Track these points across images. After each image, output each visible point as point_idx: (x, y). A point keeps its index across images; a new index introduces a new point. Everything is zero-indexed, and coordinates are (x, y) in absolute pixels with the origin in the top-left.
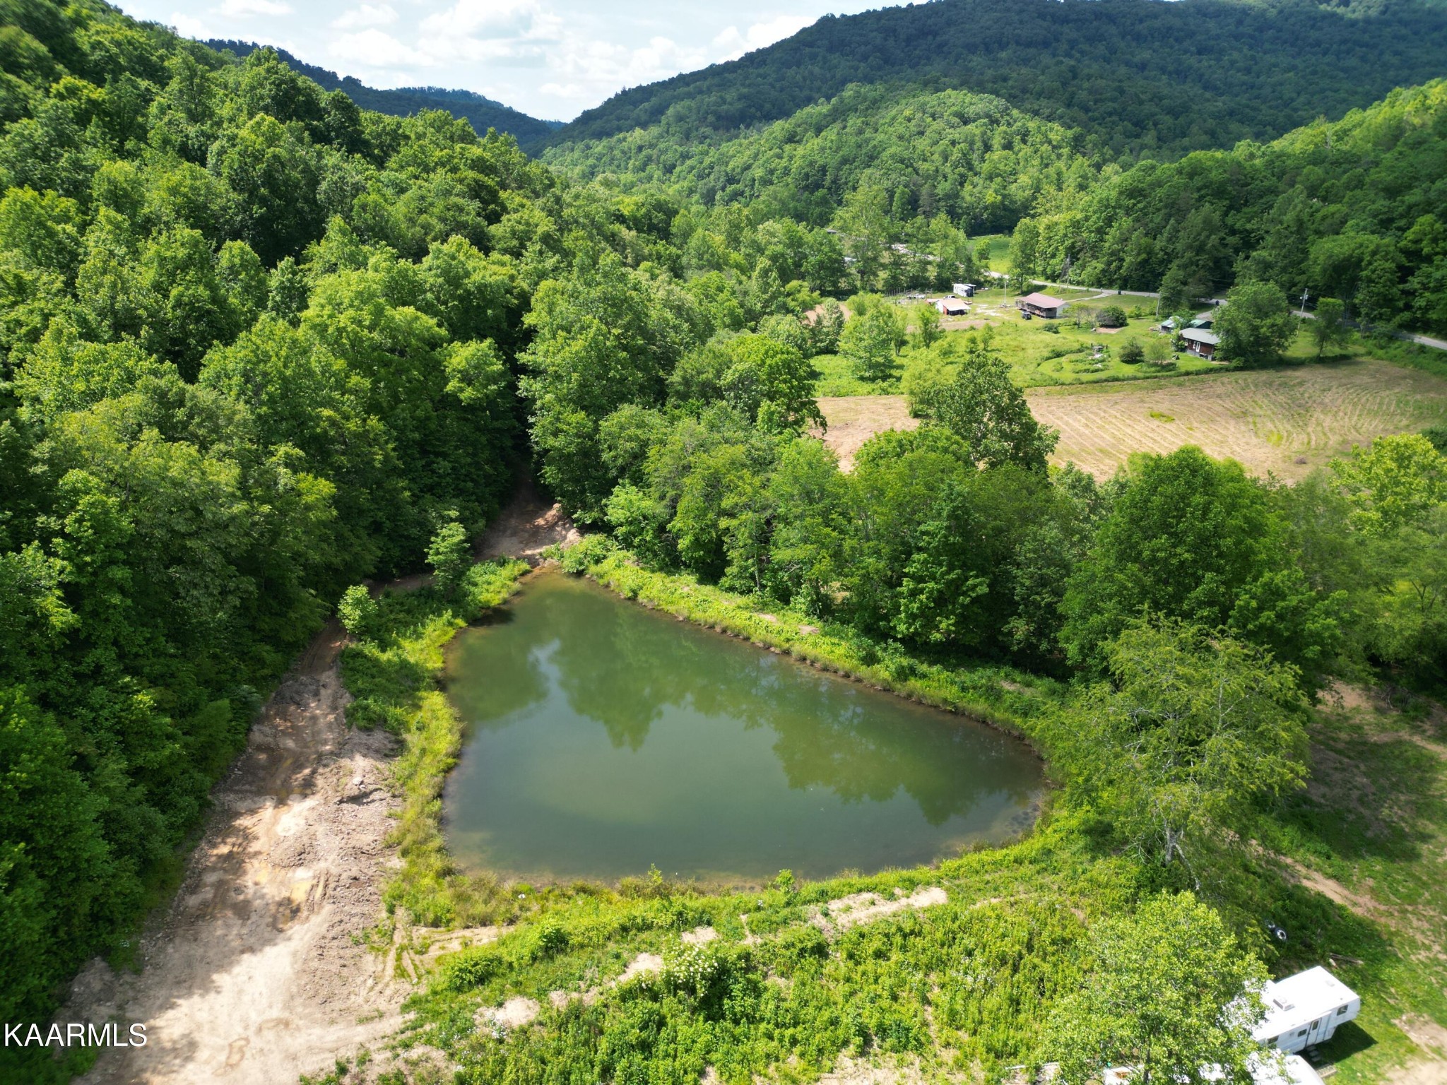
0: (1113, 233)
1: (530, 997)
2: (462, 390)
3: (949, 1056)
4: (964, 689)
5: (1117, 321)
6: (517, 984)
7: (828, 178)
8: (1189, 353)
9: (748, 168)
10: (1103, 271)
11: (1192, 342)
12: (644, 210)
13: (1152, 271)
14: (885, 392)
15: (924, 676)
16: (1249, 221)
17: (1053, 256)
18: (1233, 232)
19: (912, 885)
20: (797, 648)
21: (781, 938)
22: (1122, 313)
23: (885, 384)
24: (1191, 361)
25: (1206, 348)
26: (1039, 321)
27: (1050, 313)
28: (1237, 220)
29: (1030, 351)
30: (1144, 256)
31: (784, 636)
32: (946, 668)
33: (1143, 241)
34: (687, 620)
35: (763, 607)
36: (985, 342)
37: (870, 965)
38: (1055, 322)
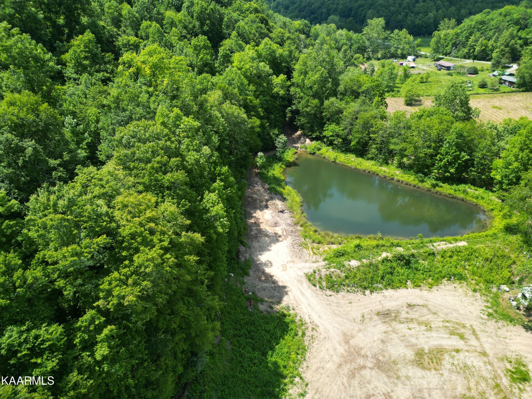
0: (472, 38)
1: (357, 260)
2: (280, 91)
3: (474, 282)
4: (455, 191)
5: (475, 72)
6: (352, 257)
7: (353, 13)
8: (503, 85)
9: (320, 8)
10: (467, 53)
11: (505, 81)
12: (302, 27)
13: (486, 53)
14: (393, 96)
15: (441, 187)
16: (528, 34)
17: (447, 46)
18: (520, 39)
19: (456, 240)
20: (396, 178)
21: (422, 251)
22: (477, 69)
23: (393, 93)
24: (504, 88)
25: (511, 83)
26: (444, 72)
27: (448, 68)
28: (523, 34)
29: (443, 83)
30: (484, 47)
31: (391, 174)
32: (449, 184)
33: (484, 42)
34: (355, 169)
35: (381, 165)
36: (426, 79)
37: (448, 259)
38: (451, 71)
